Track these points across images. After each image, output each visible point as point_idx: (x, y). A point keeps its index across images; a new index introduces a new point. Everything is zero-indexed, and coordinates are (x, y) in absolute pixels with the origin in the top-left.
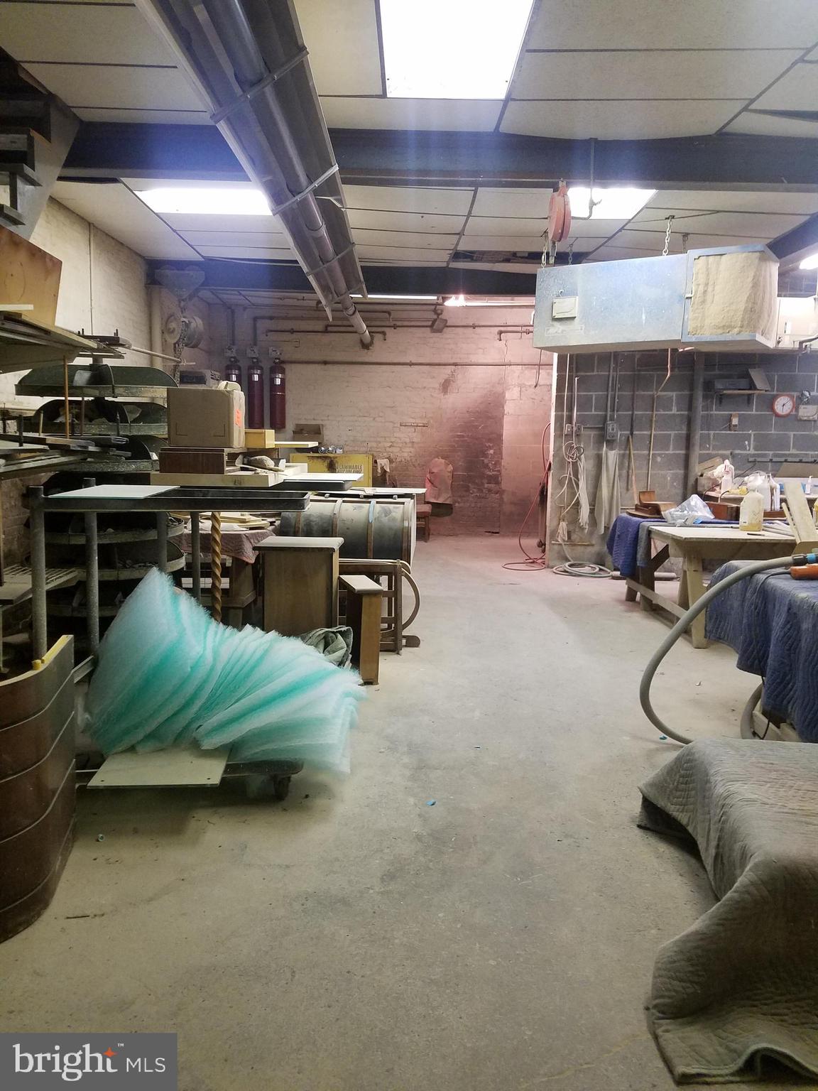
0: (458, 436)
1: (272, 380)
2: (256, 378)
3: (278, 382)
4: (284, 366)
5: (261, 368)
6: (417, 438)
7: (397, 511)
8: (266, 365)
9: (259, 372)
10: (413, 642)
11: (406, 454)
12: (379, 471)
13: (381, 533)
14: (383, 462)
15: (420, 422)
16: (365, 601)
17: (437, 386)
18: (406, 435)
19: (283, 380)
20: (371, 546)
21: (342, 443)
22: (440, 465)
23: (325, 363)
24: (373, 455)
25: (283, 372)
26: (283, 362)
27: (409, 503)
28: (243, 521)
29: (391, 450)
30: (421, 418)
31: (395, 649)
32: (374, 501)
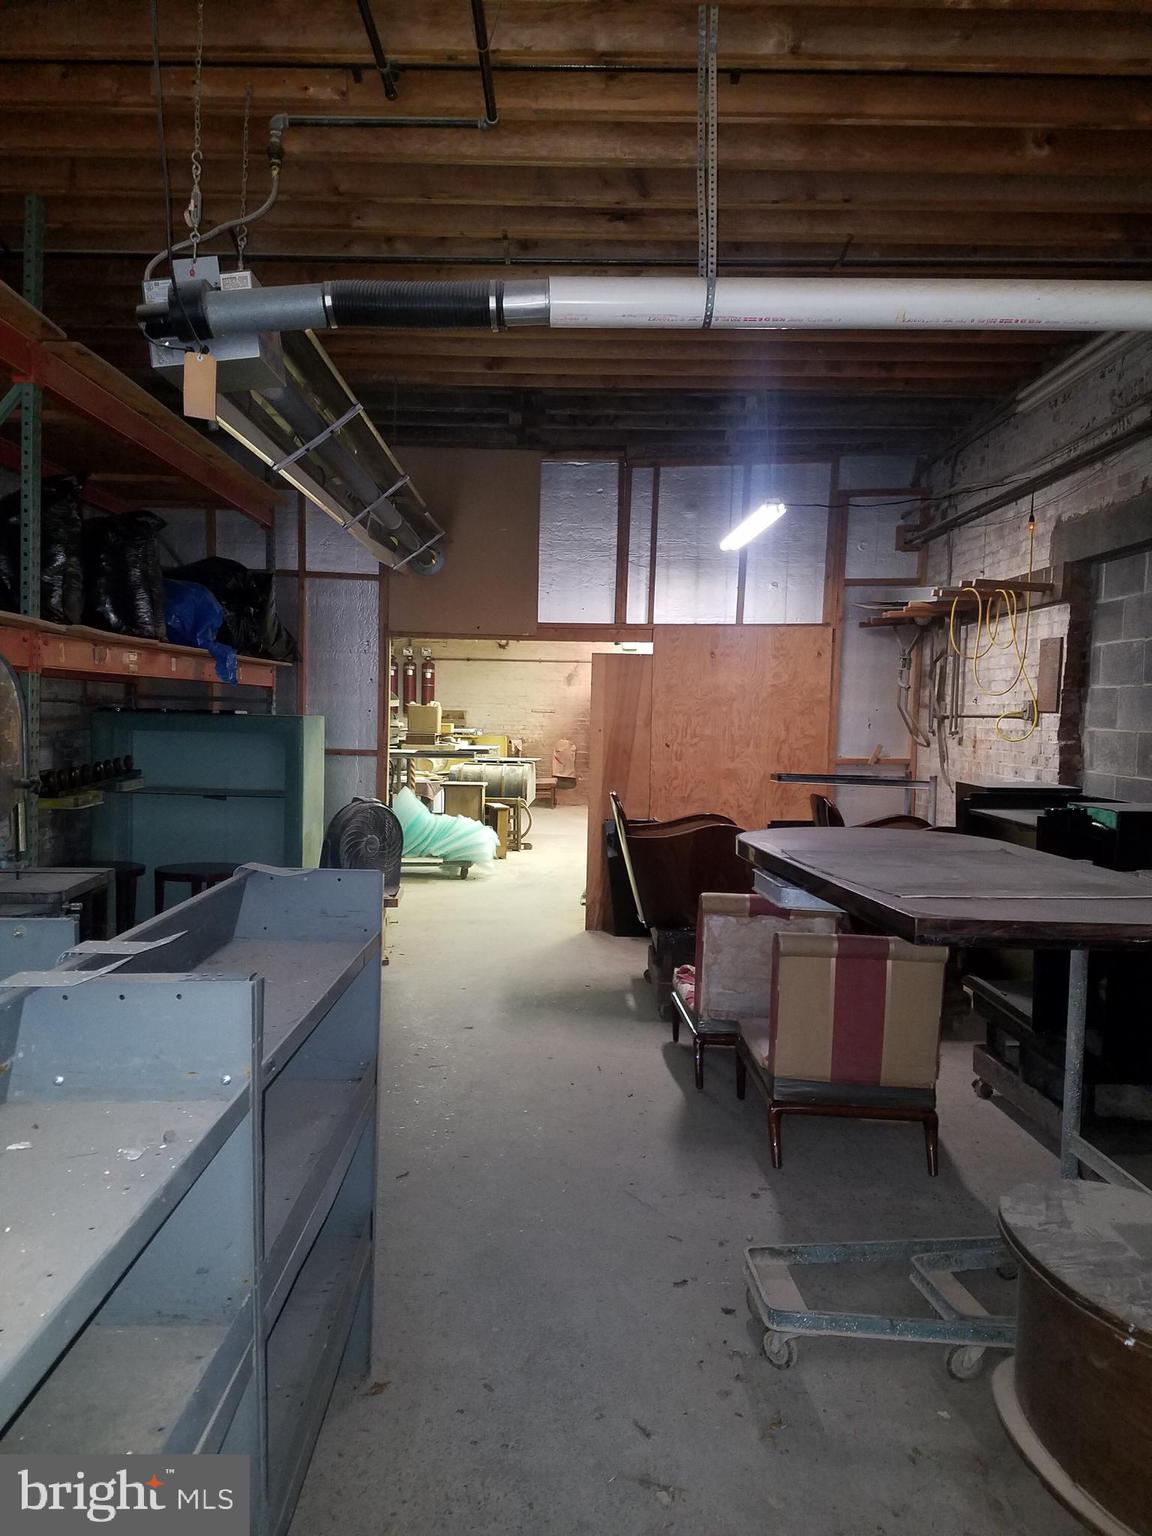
0: (582, 721)
1: (424, 675)
2: (411, 673)
3: (429, 676)
4: (433, 662)
5: (415, 665)
6: (545, 721)
7: (519, 770)
8: (419, 662)
9: (413, 668)
10: (528, 847)
11: (535, 735)
12: (513, 749)
13: (509, 784)
14: (516, 742)
15: (548, 709)
16: (499, 813)
17: (562, 679)
18: (535, 719)
19: (433, 674)
20: (503, 791)
21: (482, 726)
22: (564, 745)
23: (468, 660)
24: (508, 737)
25: (433, 668)
26: (434, 659)
27: (527, 766)
28: (427, 776)
29: (524, 732)
30: (549, 705)
31: (517, 849)
32: (505, 765)
